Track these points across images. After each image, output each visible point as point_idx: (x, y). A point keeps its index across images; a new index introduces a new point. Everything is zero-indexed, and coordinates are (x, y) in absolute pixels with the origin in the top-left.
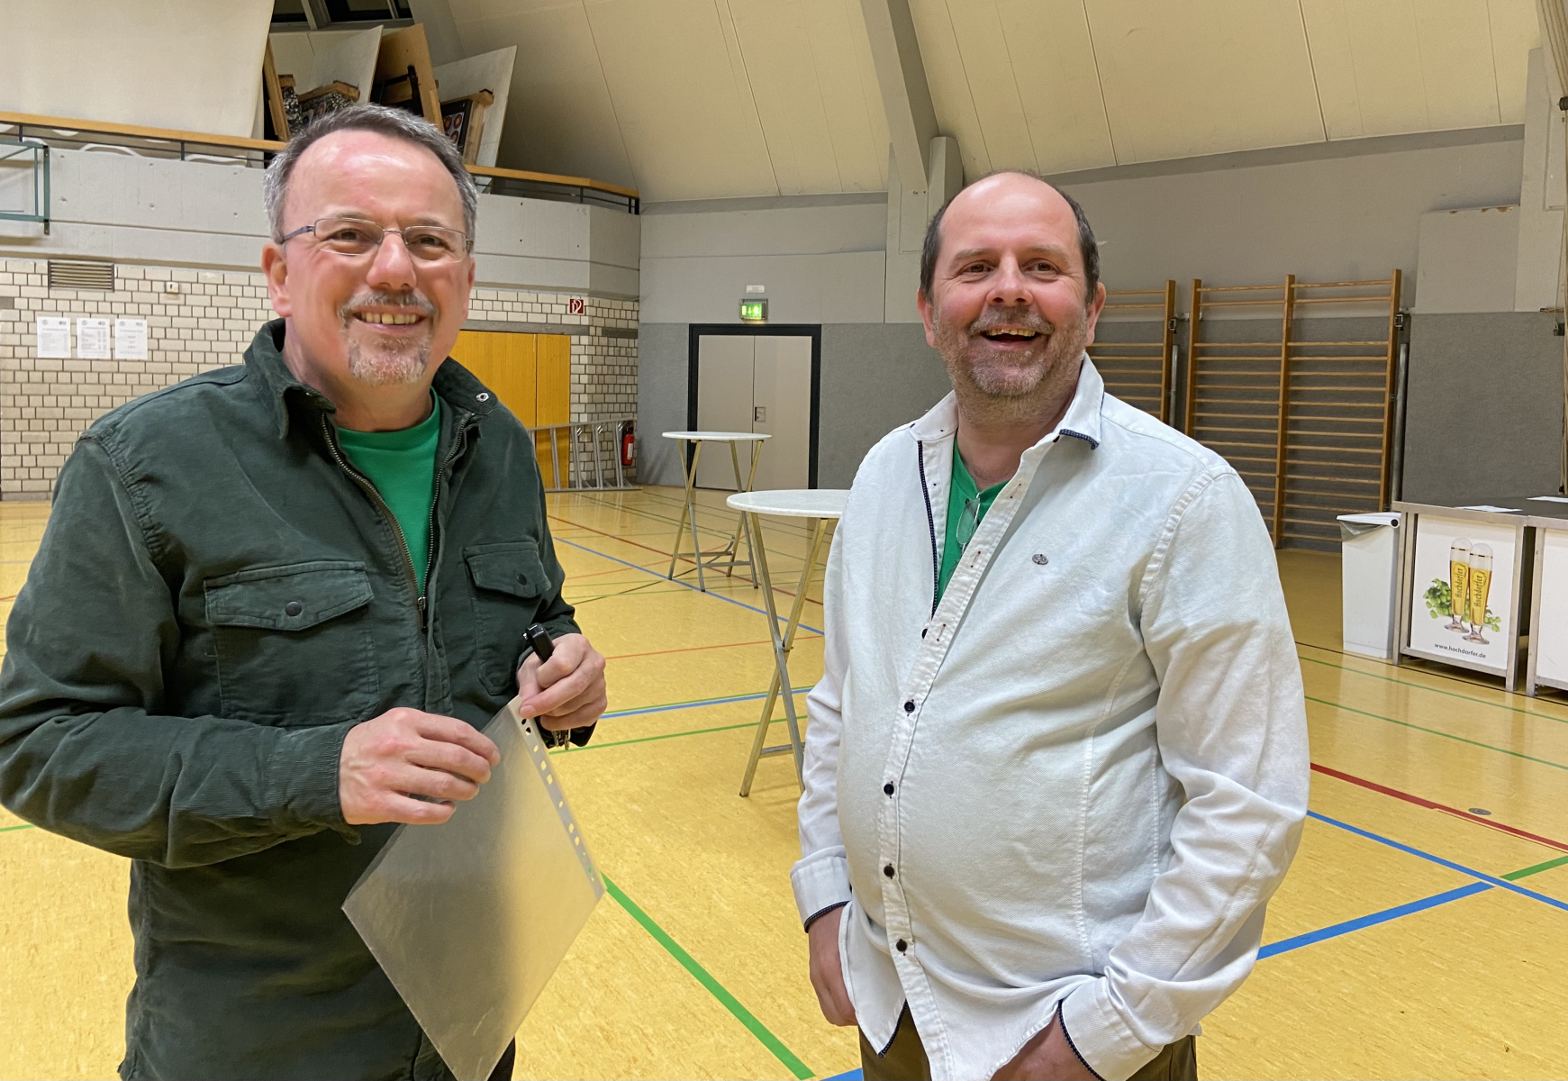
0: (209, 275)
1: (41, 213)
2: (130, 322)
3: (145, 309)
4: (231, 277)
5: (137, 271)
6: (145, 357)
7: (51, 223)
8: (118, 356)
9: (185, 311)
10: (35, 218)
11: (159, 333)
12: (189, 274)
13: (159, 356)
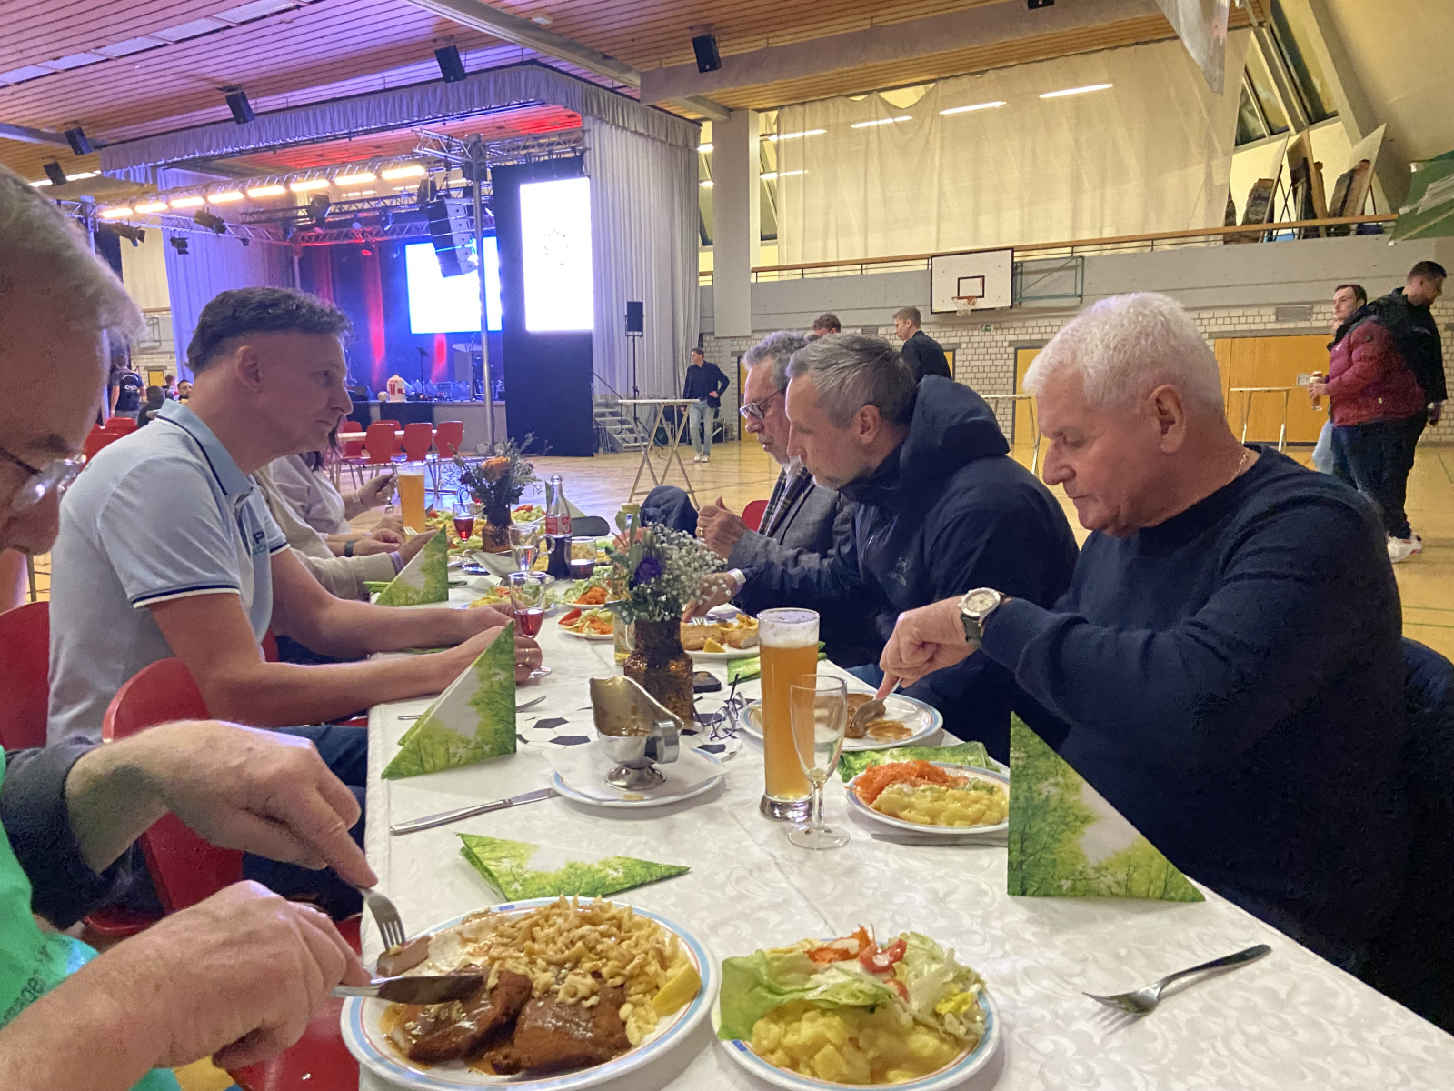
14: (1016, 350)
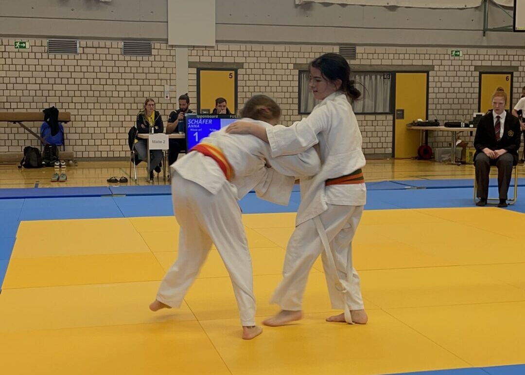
14: (481, 73)
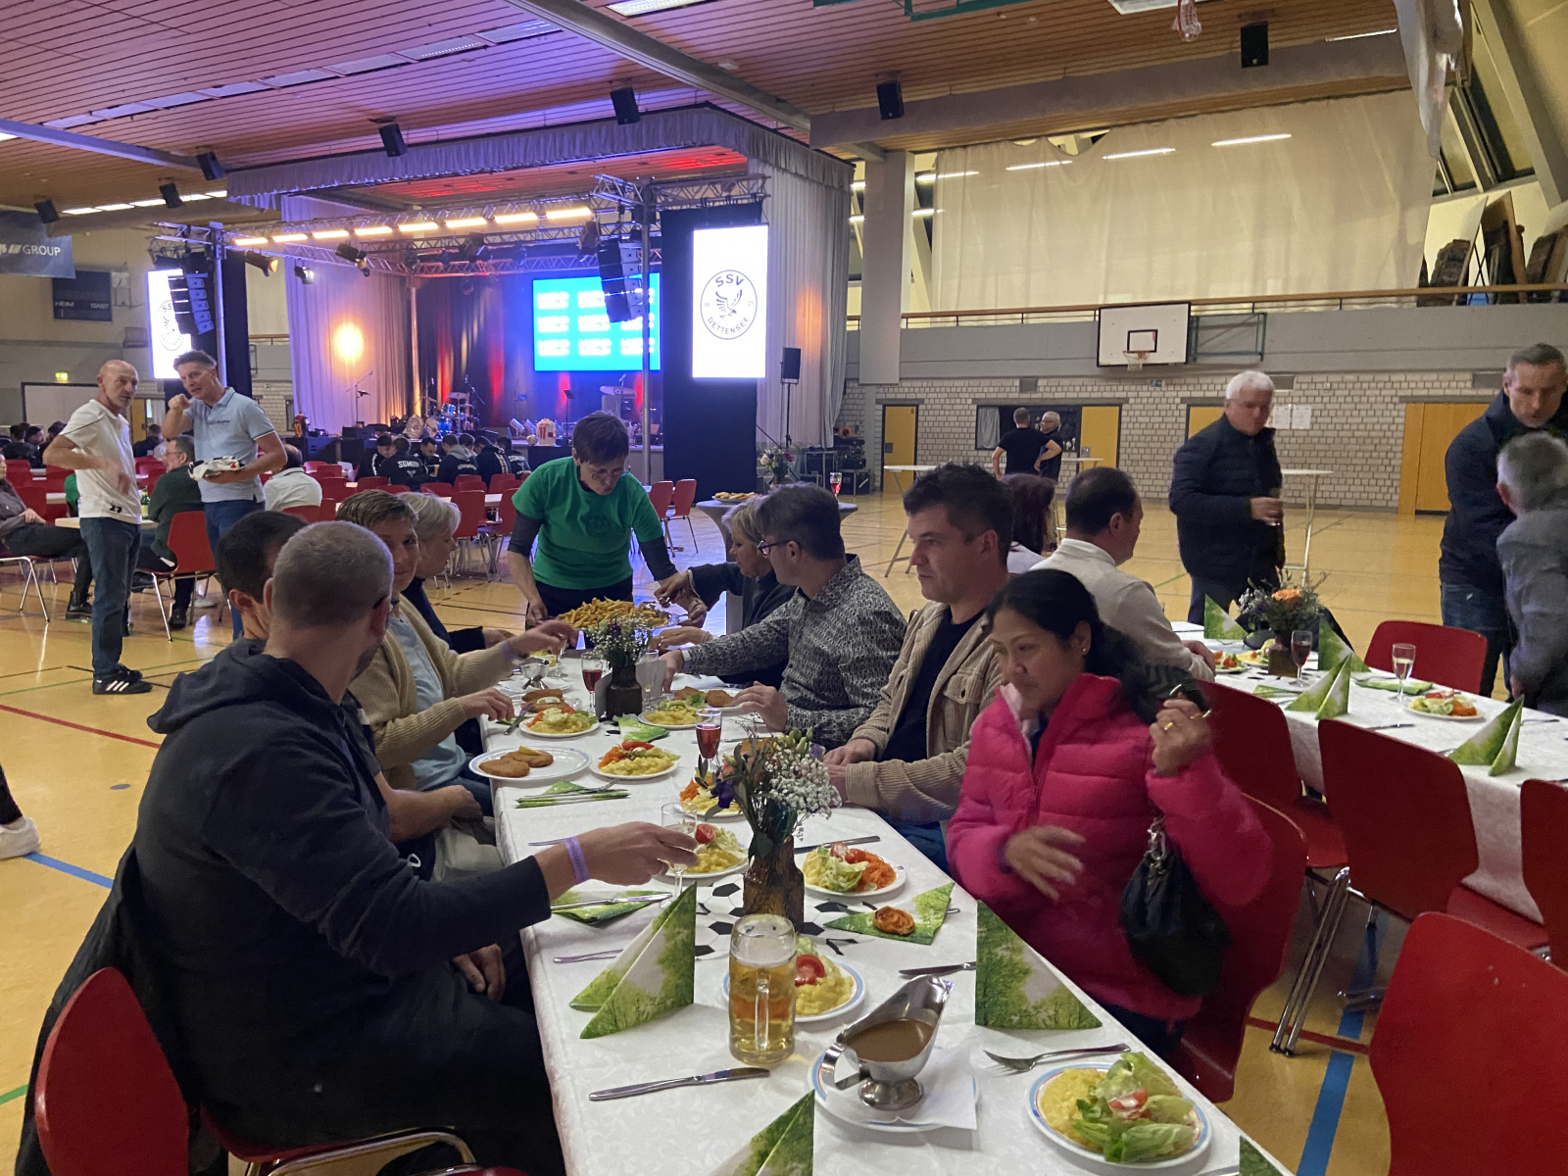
0: (1350, 377)
1: (1260, 350)
2: (1302, 407)
3: (1311, 399)
4: (1363, 377)
5: (1308, 378)
6: (1308, 427)
7: (1265, 356)
8: (1294, 427)
9: (1334, 400)
10: (1255, 353)
11: (1317, 413)
12: (1338, 378)
13: (1316, 427)
